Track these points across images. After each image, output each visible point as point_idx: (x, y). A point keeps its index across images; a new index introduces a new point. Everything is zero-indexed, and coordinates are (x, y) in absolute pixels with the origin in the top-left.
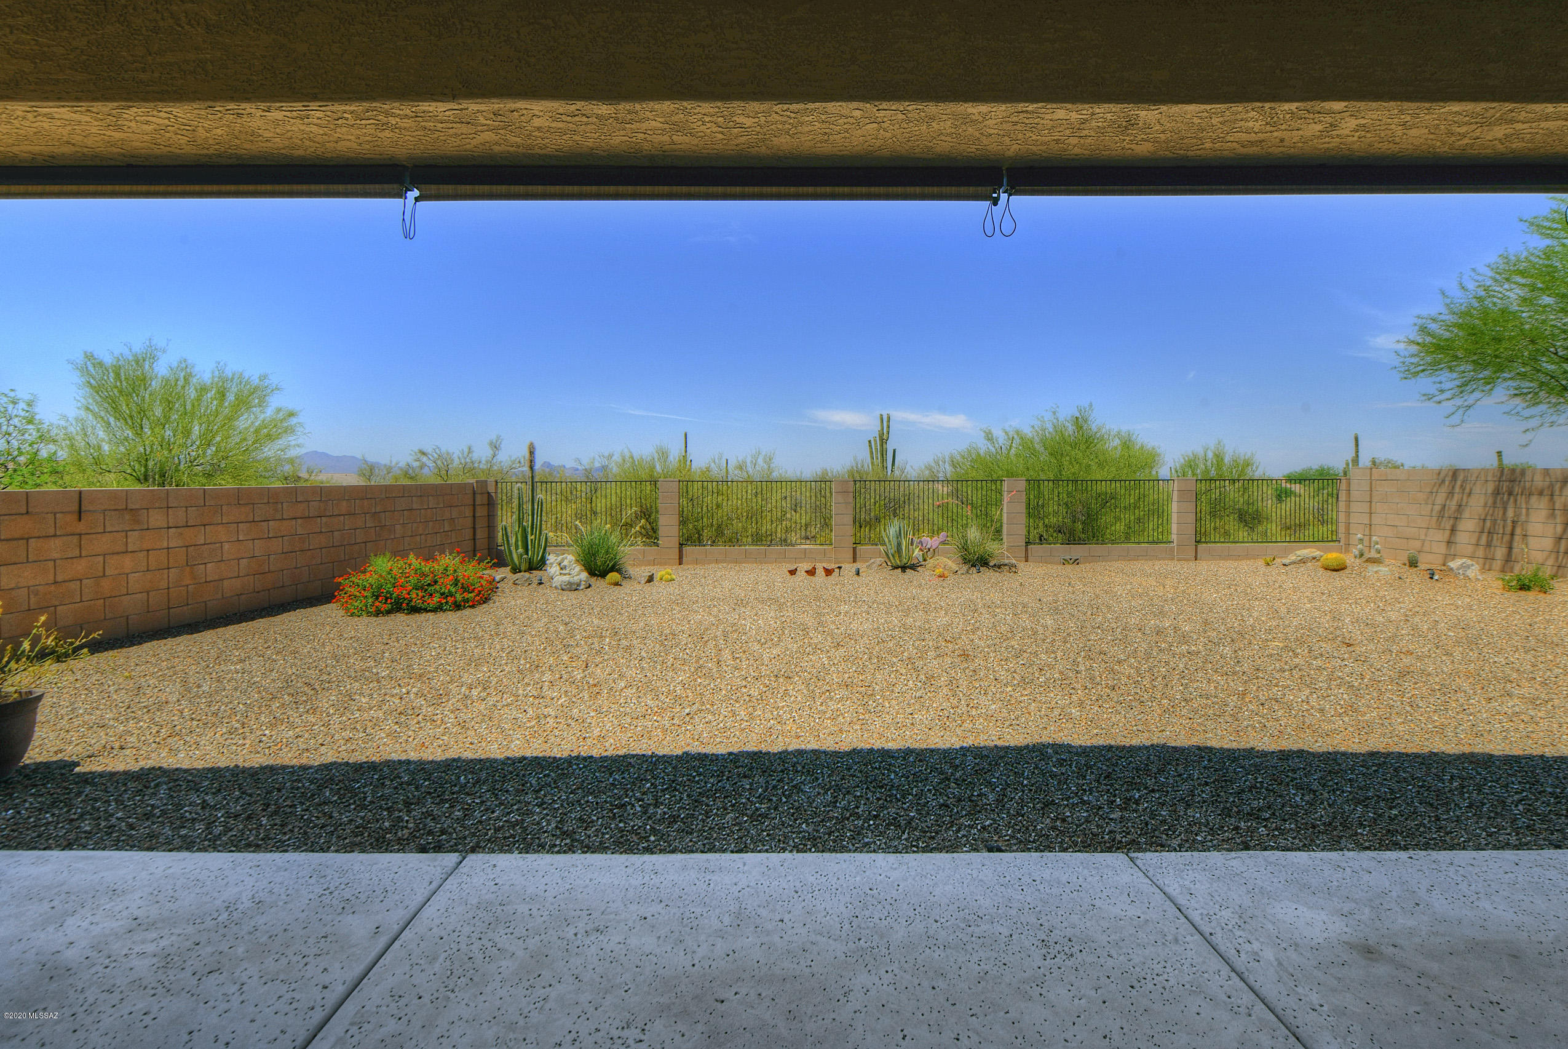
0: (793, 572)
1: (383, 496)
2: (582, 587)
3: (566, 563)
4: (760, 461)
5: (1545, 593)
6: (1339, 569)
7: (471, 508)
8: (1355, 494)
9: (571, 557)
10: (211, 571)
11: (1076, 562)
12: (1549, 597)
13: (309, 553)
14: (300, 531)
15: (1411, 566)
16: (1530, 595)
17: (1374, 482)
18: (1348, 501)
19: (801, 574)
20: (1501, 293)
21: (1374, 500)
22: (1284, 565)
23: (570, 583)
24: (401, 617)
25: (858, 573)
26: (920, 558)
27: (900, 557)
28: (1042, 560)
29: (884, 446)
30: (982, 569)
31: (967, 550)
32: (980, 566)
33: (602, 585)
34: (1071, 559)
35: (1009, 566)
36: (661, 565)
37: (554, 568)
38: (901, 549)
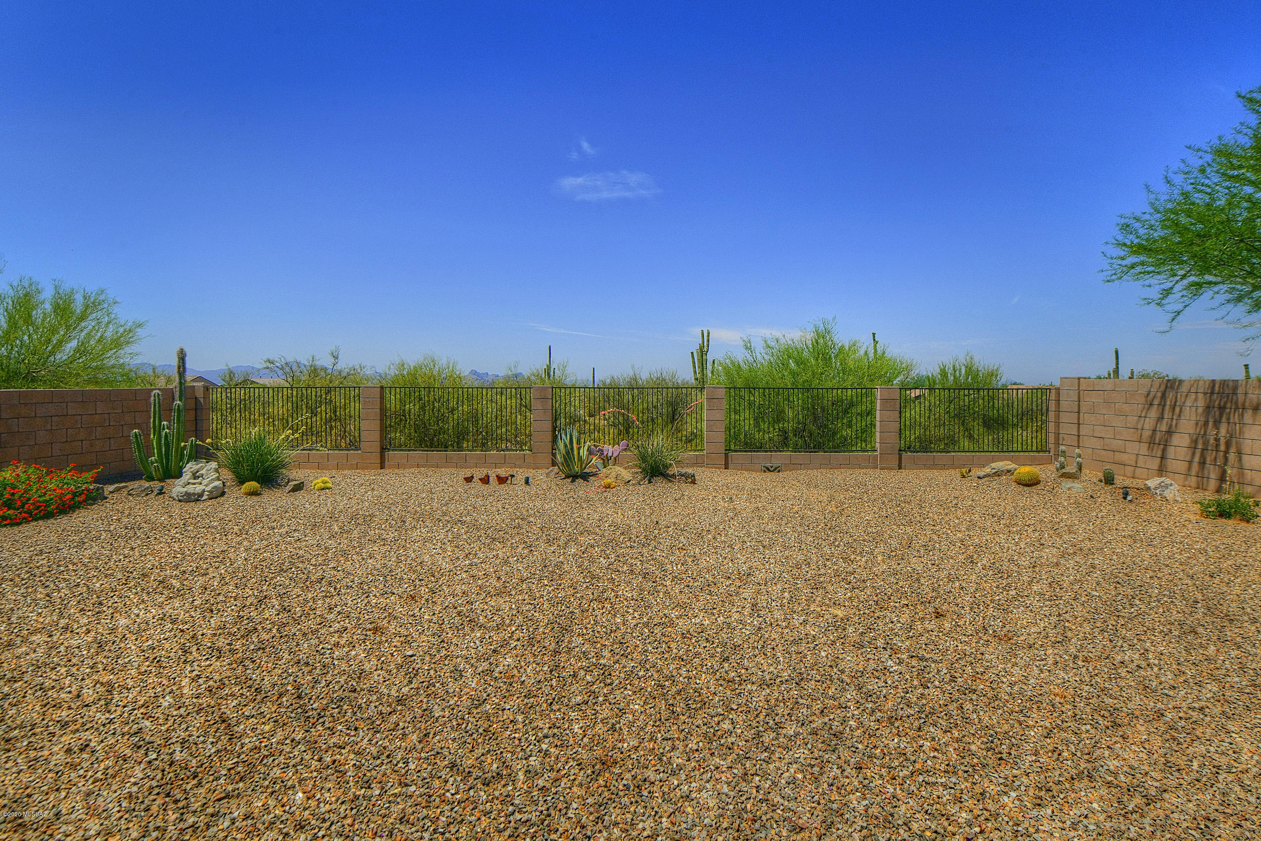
0: (469, 480)
2: (205, 498)
3: (204, 471)
5: (1248, 522)
6: (1031, 483)
8: (1064, 405)
9: (216, 464)
11: (777, 470)
12: (1250, 527)
15: (1106, 483)
16: (1230, 524)
17: (1081, 393)
18: (1058, 411)
20: (1209, 187)
21: (1083, 410)
22: (979, 478)
23: (189, 493)
25: (527, 482)
26: (600, 466)
27: (568, 466)
28: (743, 468)
29: (704, 357)
30: (654, 480)
31: (643, 458)
32: (652, 477)
33: (236, 497)
34: (772, 467)
35: (686, 476)
36: (363, 468)
37: (186, 477)
38: (570, 458)
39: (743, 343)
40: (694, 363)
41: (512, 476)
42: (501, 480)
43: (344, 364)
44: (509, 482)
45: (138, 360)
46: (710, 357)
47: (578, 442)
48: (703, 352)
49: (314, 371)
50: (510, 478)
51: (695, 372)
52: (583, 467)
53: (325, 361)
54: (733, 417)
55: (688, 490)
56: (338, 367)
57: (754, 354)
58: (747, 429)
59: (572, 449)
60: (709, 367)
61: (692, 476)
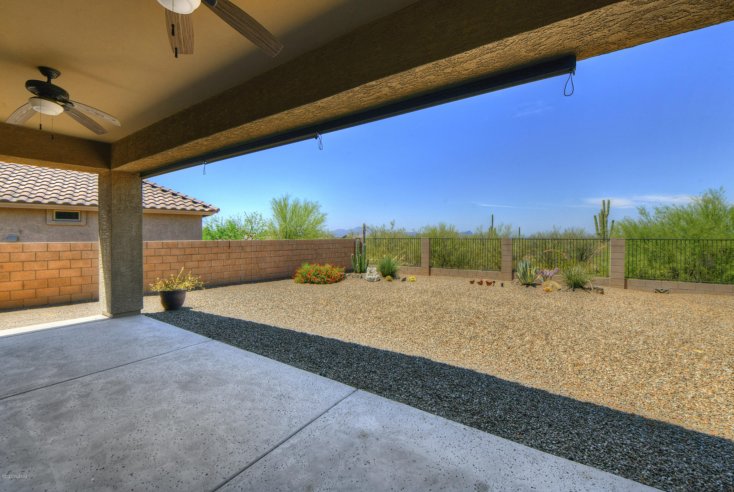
0: (472, 282)
1: (319, 243)
2: (375, 280)
3: (373, 271)
4: (503, 228)
7: (353, 248)
9: (375, 269)
10: (263, 265)
11: (666, 292)
13: (293, 262)
14: (290, 254)
19: (476, 284)
23: (370, 278)
24: (308, 285)
25: (502, 285)
26: (542, 280)
27: (525, 279)
28: (638, 288)
29: (605, 219)
30: (576, 289)
31: (569, 278)
32: (575, 288)
33: (384, 280)
34: (662, 290)
35: (597, 289)
36: (422, 275)
37: (368, 272)
38: (525, 275)
39: (638, 211)
40: (596, 223)
41: (494, 282)
42: (489, 284)
43: (396, 228)
44: (492, 285)
45: (326, 227)
46: (610, 219)
47: (530, 267)
48: (604, 215)
49: (383, 232)
50: (493, 283)
51: (597, 229)
52: (533, 279)
53: (388, 227)
54: (631, 259)
55: (599, 297)
56: (393, 230)
57: (648, 217)
58: (642, 267)
59: (527, 270)
60: (609, 225)
61: (601, 290)
